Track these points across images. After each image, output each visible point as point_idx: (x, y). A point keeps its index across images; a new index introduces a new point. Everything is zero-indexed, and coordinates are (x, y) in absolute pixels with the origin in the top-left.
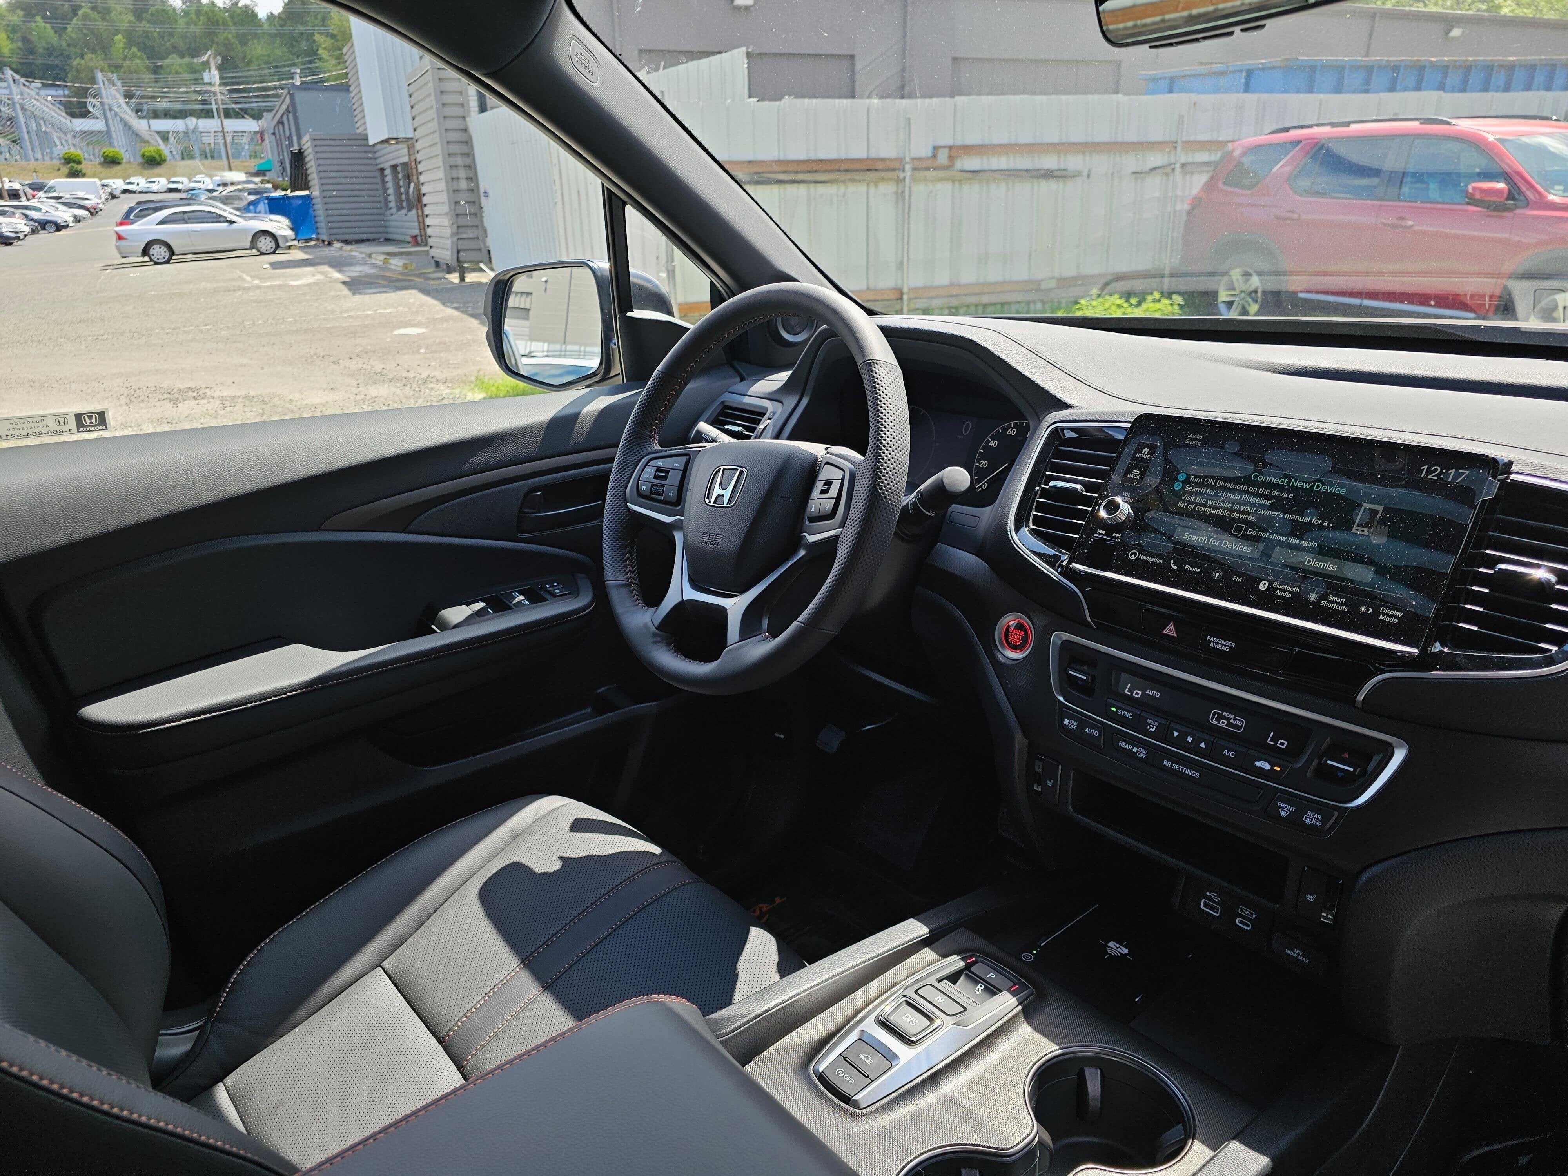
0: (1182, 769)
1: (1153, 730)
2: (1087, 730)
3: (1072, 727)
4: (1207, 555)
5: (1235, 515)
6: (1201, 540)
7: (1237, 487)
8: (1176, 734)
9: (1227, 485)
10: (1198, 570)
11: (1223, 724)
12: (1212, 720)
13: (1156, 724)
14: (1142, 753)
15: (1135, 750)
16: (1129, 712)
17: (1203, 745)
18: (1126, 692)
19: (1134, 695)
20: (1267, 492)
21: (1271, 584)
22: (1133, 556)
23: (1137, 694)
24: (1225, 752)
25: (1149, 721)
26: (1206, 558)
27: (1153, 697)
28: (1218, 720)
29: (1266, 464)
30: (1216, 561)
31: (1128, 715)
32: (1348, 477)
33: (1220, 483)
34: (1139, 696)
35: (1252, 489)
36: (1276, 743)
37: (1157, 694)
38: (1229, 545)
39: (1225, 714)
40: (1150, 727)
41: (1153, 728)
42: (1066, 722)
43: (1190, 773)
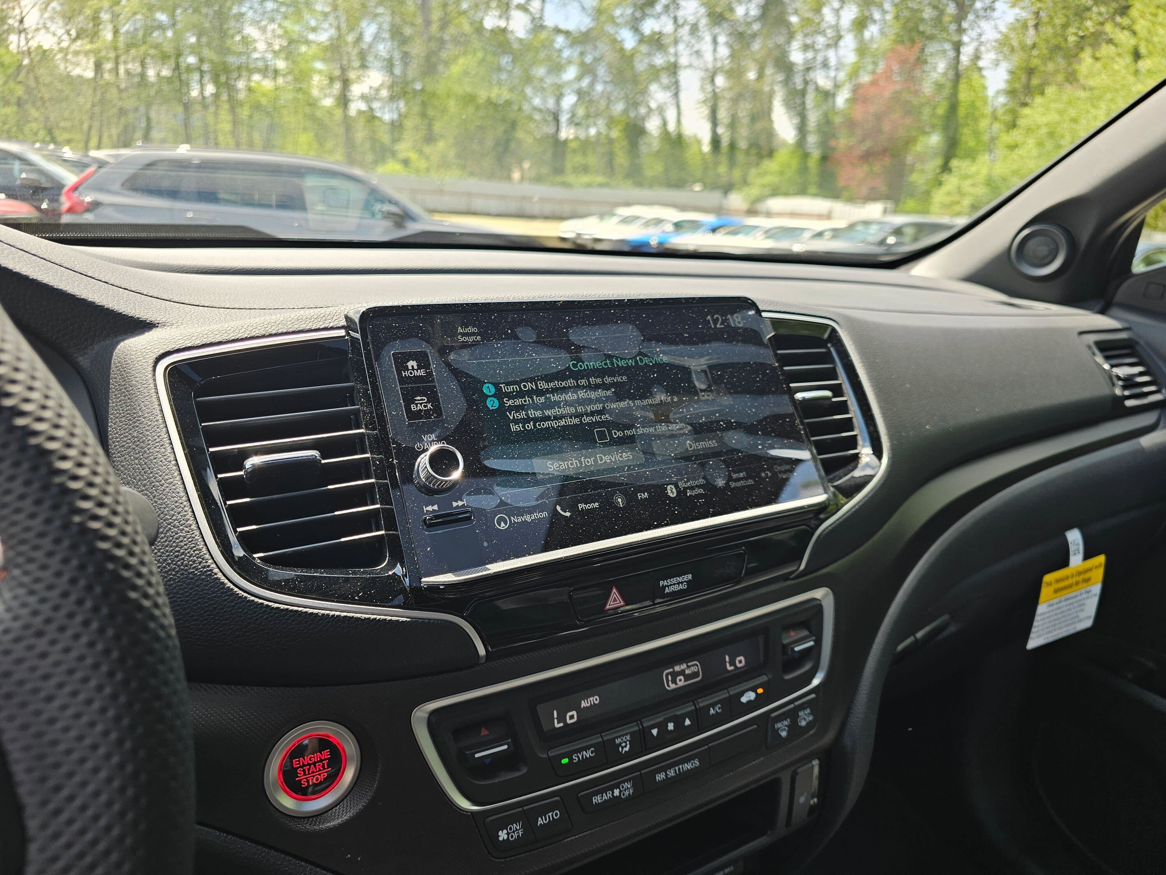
0: (679, 769)
1: (627, 749)
2: (540, 822)
3: (515, 835)
4: (596, 480)
5: (586, 420)
6: (572, 464)
7: (564, 384)
8: (655, 732)
9: (551, 385)
10: (596, 505)
11: (681, 682)
12: (669, 686)
13: (628, 737)
14: (627, 789)
15: (617, 792)
16: (586, 749)
17: (688, 722)
18: (557, 725)
19: (569, 721)
20: (599, 381)
21: (677, 486)
22: (503, 524)
23: (572, 717)
24: (712, 711)
25: (618, 741)
26: (597, 485)
27: (593, 706)
28: (674, 682)
29: (579, 348)
30: (610, 485)
31: (588, 754)
32: (663, 343)
33: (543, 385)
34: (575, 719)
35: (583, 382)
36: (735, 665)
37: (595, 700)
38: (607, 459)
39: (677, 668)
40: (623, 748)
41: (626, 746)
42: (503, 835)
43: (688, 766)
